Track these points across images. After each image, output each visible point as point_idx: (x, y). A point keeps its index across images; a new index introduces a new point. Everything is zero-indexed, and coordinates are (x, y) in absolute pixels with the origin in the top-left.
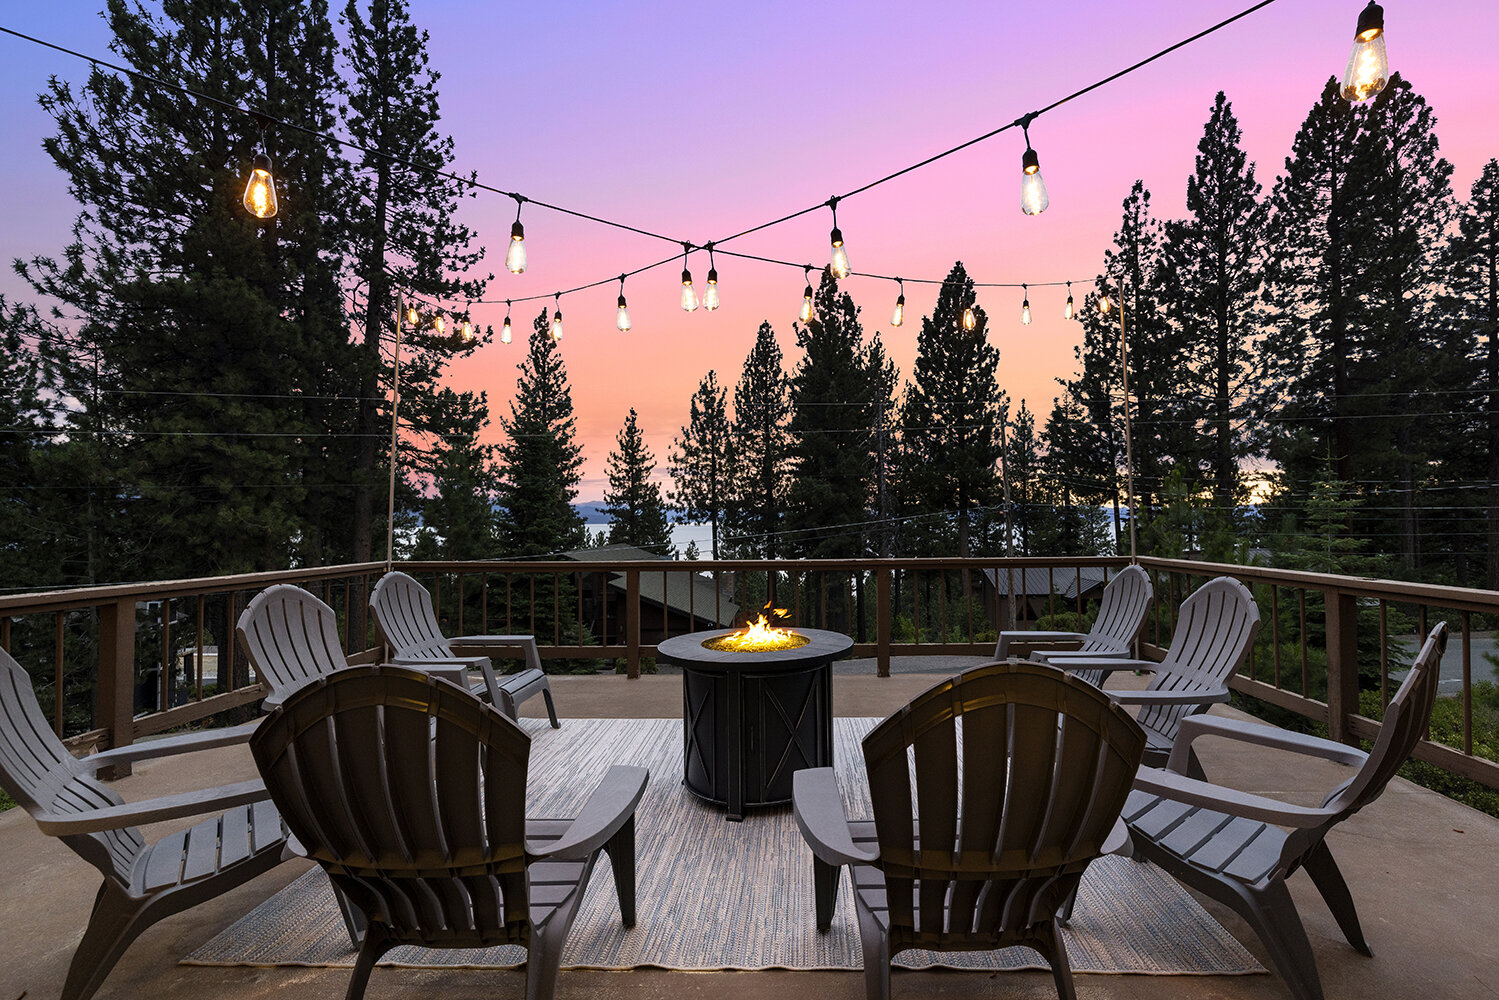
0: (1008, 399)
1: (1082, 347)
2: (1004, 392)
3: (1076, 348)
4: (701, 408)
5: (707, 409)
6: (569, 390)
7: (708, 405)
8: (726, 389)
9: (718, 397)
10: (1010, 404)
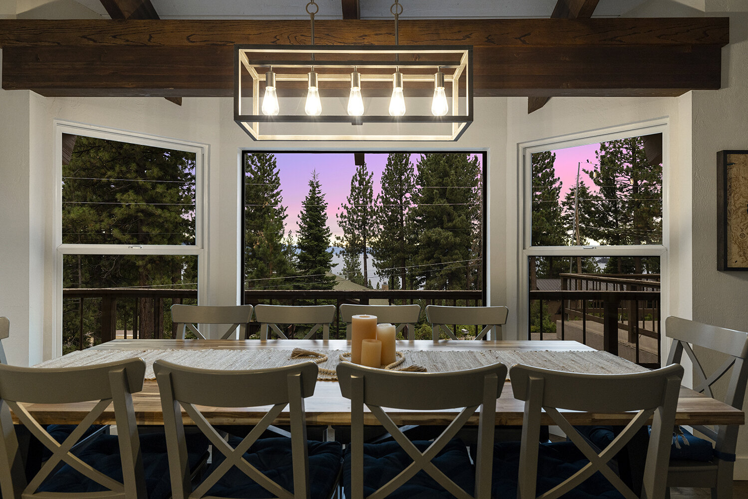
0: (561, 183)
1: (599, 151)
2: (559, 178)
3: (596, 152)
4: (357, 184)
5: (360, 185)
6: (278, 173)
7: (361, 183)
8: (373, 174)
9: (367, 178)
10: (563, 186)
